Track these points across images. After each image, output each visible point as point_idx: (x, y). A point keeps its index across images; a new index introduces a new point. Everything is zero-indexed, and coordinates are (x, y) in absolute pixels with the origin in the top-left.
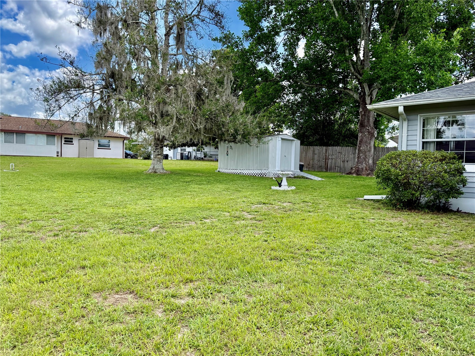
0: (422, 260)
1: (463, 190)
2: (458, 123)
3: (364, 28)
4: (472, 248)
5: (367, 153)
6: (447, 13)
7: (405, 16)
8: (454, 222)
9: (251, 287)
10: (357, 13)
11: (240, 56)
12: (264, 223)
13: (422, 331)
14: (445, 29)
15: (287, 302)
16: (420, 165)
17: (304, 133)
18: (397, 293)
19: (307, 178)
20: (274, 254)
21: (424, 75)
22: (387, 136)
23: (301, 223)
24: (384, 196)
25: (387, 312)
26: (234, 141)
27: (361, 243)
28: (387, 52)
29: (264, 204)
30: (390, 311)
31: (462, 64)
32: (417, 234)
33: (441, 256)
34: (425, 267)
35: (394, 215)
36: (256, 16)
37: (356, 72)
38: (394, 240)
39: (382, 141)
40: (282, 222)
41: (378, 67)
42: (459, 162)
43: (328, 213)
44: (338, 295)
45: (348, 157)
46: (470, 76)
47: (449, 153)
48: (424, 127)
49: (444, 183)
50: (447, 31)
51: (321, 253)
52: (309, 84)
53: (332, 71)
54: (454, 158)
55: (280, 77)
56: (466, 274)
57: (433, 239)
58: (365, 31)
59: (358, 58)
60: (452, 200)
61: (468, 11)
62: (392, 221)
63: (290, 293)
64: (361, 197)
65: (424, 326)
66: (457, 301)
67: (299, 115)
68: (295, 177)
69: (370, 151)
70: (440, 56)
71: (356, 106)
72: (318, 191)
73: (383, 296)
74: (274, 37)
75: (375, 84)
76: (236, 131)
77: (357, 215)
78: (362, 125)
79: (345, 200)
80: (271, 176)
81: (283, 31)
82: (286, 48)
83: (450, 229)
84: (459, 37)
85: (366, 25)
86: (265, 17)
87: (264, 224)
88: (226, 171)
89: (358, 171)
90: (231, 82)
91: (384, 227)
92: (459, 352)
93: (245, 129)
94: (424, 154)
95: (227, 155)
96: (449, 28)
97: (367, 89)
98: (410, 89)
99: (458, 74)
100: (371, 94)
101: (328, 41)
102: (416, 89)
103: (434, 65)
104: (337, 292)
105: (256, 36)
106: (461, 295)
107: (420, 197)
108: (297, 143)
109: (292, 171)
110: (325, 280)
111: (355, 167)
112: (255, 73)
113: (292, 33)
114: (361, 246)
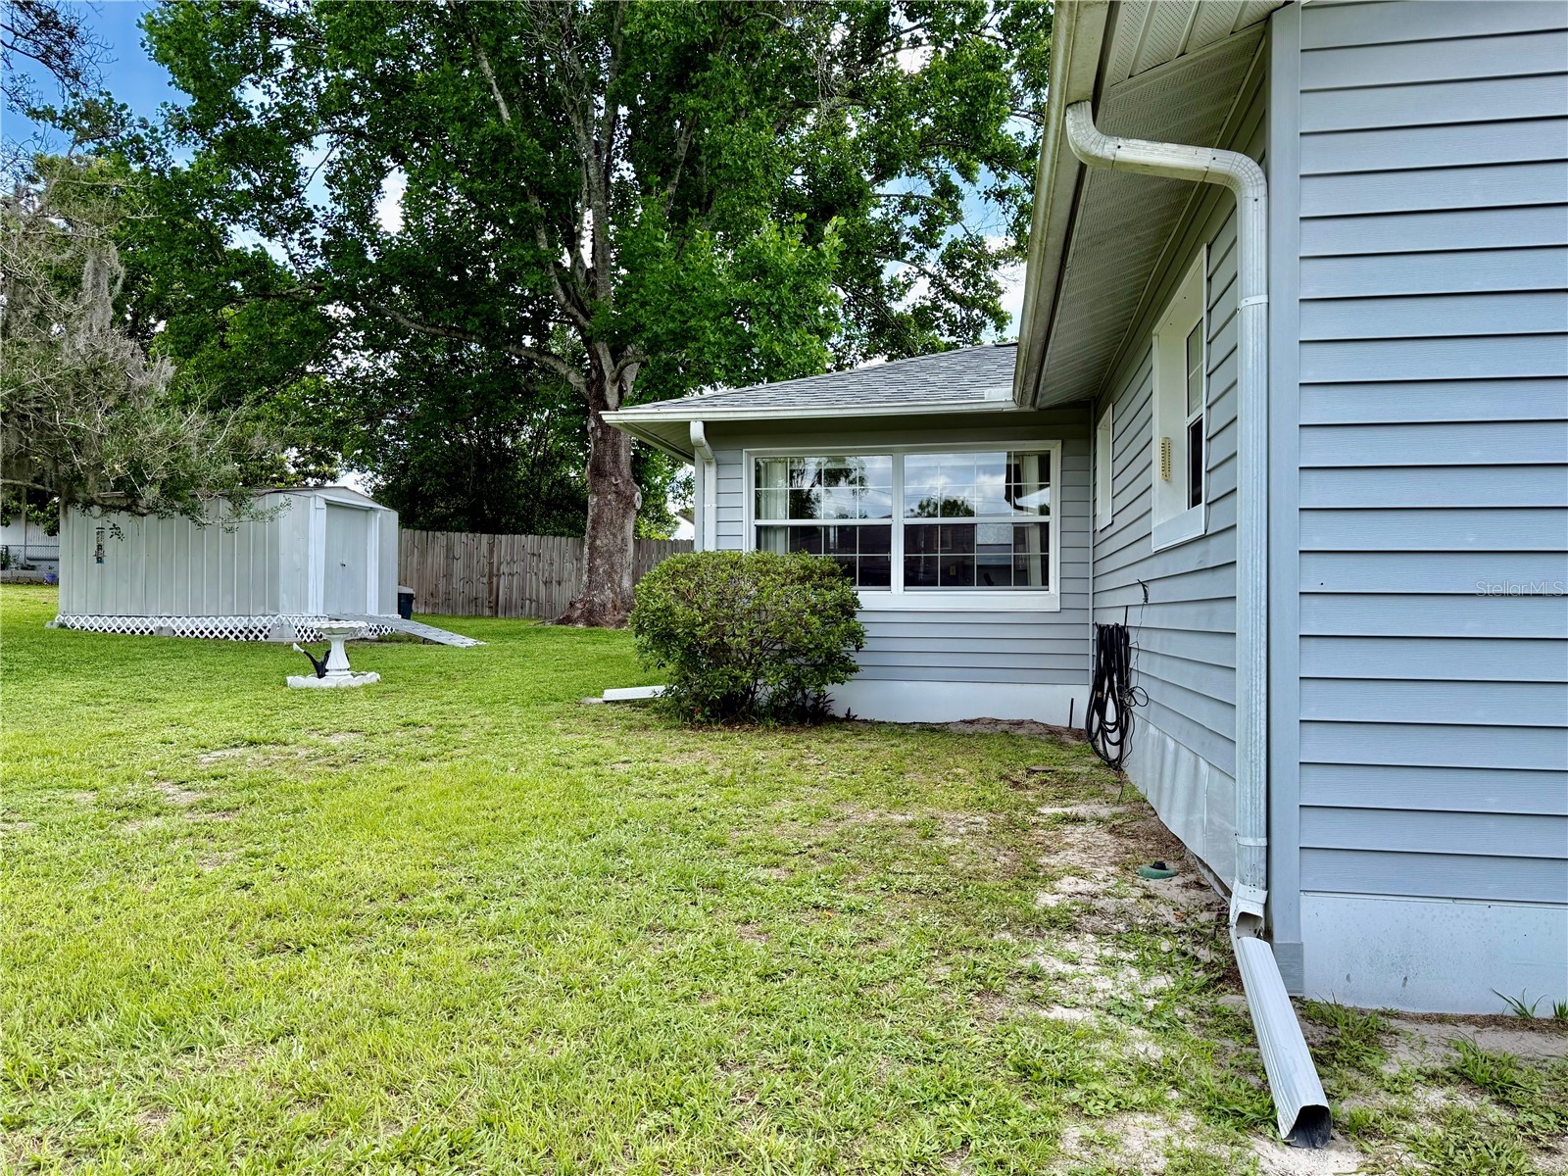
0: (752, 873)
1: (858, 659)
2: (851, 478)
3: (592, 172)
4: (876, 821)
5: (616, 558)
6: (810, 169)
7: (703, 158)
8: (836, 751)
9: (167, 1074)
10: (567, 121)
11: (156, 191)
12: (243, 817)
13: (743, 1097)
14: (805, 215)
15: (311, 1101)
16: (753, 592)
17: (413, 487)
18: (680, 992)
19: (425, 641)
20: (272, 931)
21: (755, 336)
22: (672, 507)
23: (387, 804)
24: (660, 689)
25: (647, 1062)
26: (131, 505)
27: (585, 845)
28: (658, 256)
29: (252, 743)
30: (655, 1055)
31: (851, 318)
32: (742, 797)
33: (801, 853)
34: (759, 894)
35: (687, 743)
36: (218, 60)
37: (573, 304)
38: (681, 820)
39: (658, 520)
40: (318, 805)
41: (634, 296)
42: (843, 584)
43: (488, 757)
44: (495, 1037)
45: (561, 569)
46: (868, 351)
47: (821, 560)
48: (758, 483)
49: (811, 642)
50: (810, 221)
51: (451, 899)
52: (422, 325)
53: (499, 290)
54: (832, 573)
55: (318, 290)
56: (860, 897)
57: (785, 806)
58: (595, 181)
59: (577, 259)
60: (830, 689)
61: (857, 174)
62: (677, 764)
63: (326, 1069)
64: (596, 695)
65: (747, 1081)
66: (833, 983)
67: (392, 422)
68: (381, 640)
69: (623, 551)
70: (795, 289)
71: (576, 412)
72: (462, 684)
73: (638, 1009)
74: (292, 145)
75: (629, 348)
76: (137, 468)
77: (580, 755)
78: (598, 472)
79: (546, 709)
80: (290, 636)
81: (323, 132)
82: (338, 192)
83: (827, 773)
84: (837, 242)
85: (597, 165)
86: (256, 73)
87: (245, 824)
88: (96, 623)
89: (591, 612)
90: (113, 281)
91: (656, 786)
92: (833, 1137)
93: (176, 461)
94: (758, 562)
95: (100, 560)
96: (816, 212)
97: (606, 361)
98: (723, 373)
99: (843, 343)
100: (619, 378)
101: (481, 192)
102: (740, 377)
103: (781, 311)
104: (494, 1028)
105: (217, 130)
106: (844, 963)
107: (756, 684)
108: (388, 519)
109: (371, 618)
110: (456, 992)
111: (581, 600)
112: (217, 262)
113: (356, 145)
114: (582, 855)
